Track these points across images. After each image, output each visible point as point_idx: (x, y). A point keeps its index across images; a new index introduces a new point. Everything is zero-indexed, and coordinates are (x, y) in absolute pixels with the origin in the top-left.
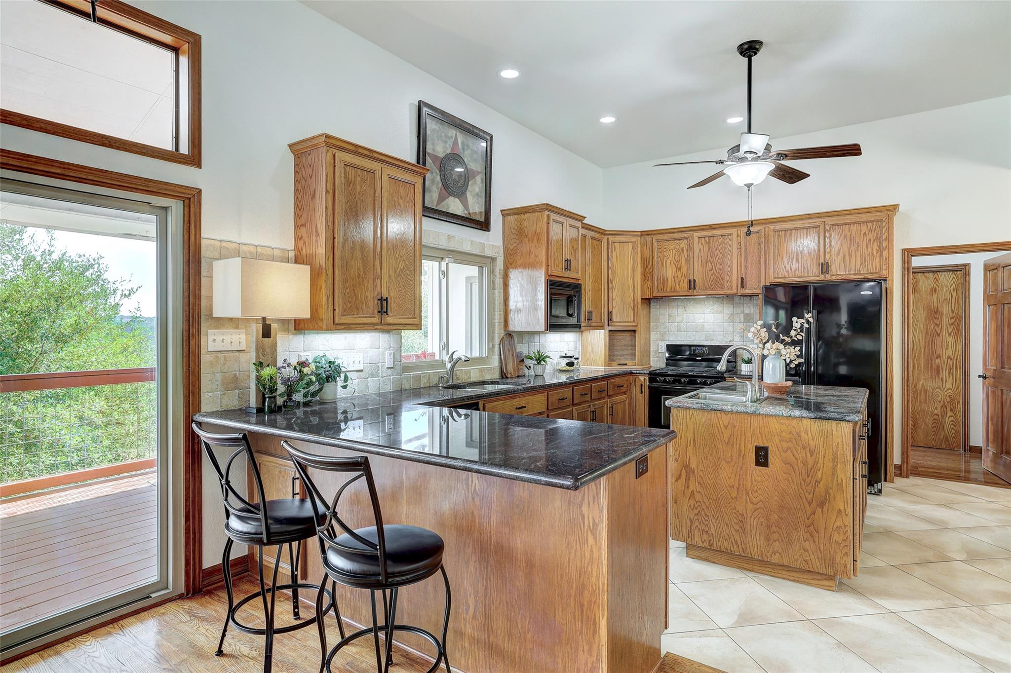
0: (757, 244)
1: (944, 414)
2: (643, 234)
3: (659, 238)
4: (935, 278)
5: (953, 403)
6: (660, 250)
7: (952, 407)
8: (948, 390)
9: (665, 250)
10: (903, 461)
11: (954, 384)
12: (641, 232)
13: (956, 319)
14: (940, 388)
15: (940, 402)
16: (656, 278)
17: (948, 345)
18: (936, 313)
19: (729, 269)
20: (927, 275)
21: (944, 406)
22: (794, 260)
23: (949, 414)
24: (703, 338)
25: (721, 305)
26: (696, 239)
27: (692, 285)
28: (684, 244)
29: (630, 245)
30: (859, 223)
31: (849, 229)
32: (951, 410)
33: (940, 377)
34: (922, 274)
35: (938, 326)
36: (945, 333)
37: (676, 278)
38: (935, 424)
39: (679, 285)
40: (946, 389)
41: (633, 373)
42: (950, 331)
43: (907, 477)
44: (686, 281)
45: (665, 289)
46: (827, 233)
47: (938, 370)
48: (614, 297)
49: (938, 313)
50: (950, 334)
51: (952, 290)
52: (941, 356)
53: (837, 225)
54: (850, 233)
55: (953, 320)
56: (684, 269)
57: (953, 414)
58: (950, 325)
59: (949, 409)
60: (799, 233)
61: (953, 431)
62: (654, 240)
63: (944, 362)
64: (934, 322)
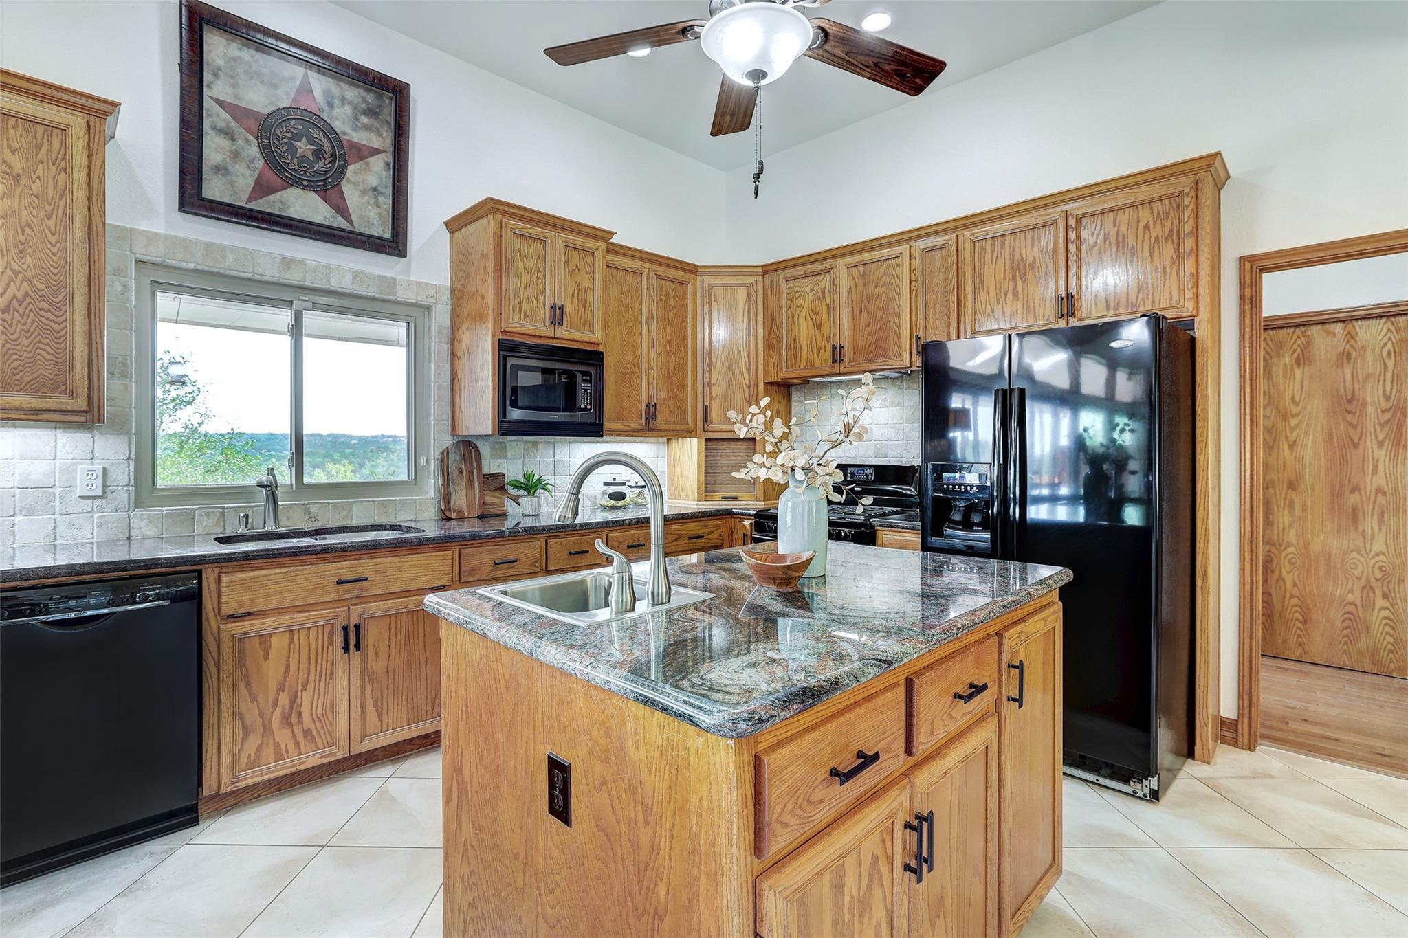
0: (943, 270)
1: (1368, 604)
2: (766, 270)
3: (788, 275)
4: (1349, 333)
5: (1389, 582)
6: (790, 296)
7: (1386, 589)
8: (1378, 554)
9: (798, 295)
10: (1241, 714)
11: (1391, 543)
12: (762, 266)
13: (1395, 413)
14: (1359, 552)
15: (1359, 579)
16: (784, 346)
17: (1376, 467)
18: (1349, 401)
19: (897, 321)
20: (1331, 327)
21: (1368, 588)
22: (1010, 294)
23: (1380, 602)
24: (871, 452)
25: (900, 391)
26: (844, 270)
27: (838, 354)
28: (825, 281)
29: (744, 291)
30: (1134, 206)
31: (1115, 220)
32: (1385, 596)
33: (1360, 530)
34: (1319, 327)
35: (1355, 427)
36: (1370, 442)
37: (814, 345)
38: (1348, 623)
39: (818, 356)
40: (1372, 554)
41: (734, 514)
42: (1381, 437)
43: (1251, 748)
44: (829, 347)
45: (797, 366)
46: (1070, 232)
47: (1355, 515)
48: (714, 381)
49: (1355, 402)
50: (1380, 445)
51: (1385, 354)
52: (1363, 489)
53: (1089, 215)
54: (1116, 230)
55: (1388, 416)
56: (826, 328)
57: (1388, 605)
58: (1382, 425)
59: (1379, 593)
60: (1018, 241)
61: (1389, 639)
62: (781, 278)
63: (1369, 499)
64: (1345, 420)
